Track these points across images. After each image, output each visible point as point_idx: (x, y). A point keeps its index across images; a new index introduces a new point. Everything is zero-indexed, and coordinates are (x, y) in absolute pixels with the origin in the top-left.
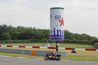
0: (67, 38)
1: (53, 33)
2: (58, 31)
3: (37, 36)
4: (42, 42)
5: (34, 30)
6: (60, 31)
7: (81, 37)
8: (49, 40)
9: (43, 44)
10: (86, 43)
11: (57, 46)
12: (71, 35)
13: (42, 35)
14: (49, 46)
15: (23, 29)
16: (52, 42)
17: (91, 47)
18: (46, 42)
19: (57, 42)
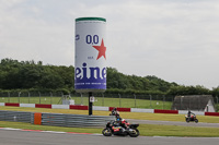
0: (114, 85)
1: (82, 74)
2: (92, 69)
3: (47, 81)
4: (58, 95)
5: (40, 67)
6: (98, 69)
7: (144, 83)
8: (72, 89)
9: (59, 99)
10: (155, 97)
11: (91, 104)
12: (122, 79)
13: (57, 80)
14: (72, 102)
15: (15, 66)
16: (79, 95)
17: (167, 105)
18: (65, 93)
19: (90, 94)
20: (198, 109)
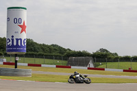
0: (31, 50)
1: (11, 43)
2: (17, 40)
6: (21, 39)
7: (50, 49)
8: (5, 52)
10: (57, 58)
11: (16, 61)
12: (36, 46)
14: (5, 60)
16: (9, 56)
17: (64, 63)
18: (1, 55)
19: (16, 55)
20: (83, 65)
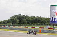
1: (52, 20)
2: (54, 19)
3: (42, 21)
4: (45, 25)
5: (41, 18)
6: (56, 18)
8: (49, 24)
9: (46, 26)
11: (54, 27)
13: (45, 21)
14: (49, 27)
15: (34, 18)
16: (51, 25)
18: (47, 25)
19: (54, 25)
